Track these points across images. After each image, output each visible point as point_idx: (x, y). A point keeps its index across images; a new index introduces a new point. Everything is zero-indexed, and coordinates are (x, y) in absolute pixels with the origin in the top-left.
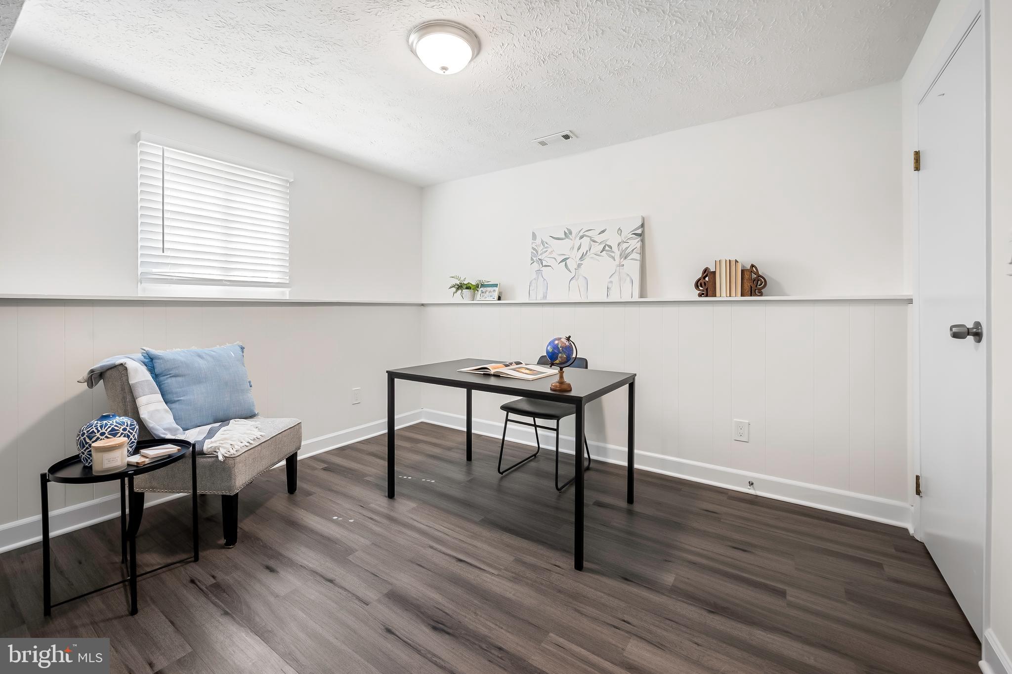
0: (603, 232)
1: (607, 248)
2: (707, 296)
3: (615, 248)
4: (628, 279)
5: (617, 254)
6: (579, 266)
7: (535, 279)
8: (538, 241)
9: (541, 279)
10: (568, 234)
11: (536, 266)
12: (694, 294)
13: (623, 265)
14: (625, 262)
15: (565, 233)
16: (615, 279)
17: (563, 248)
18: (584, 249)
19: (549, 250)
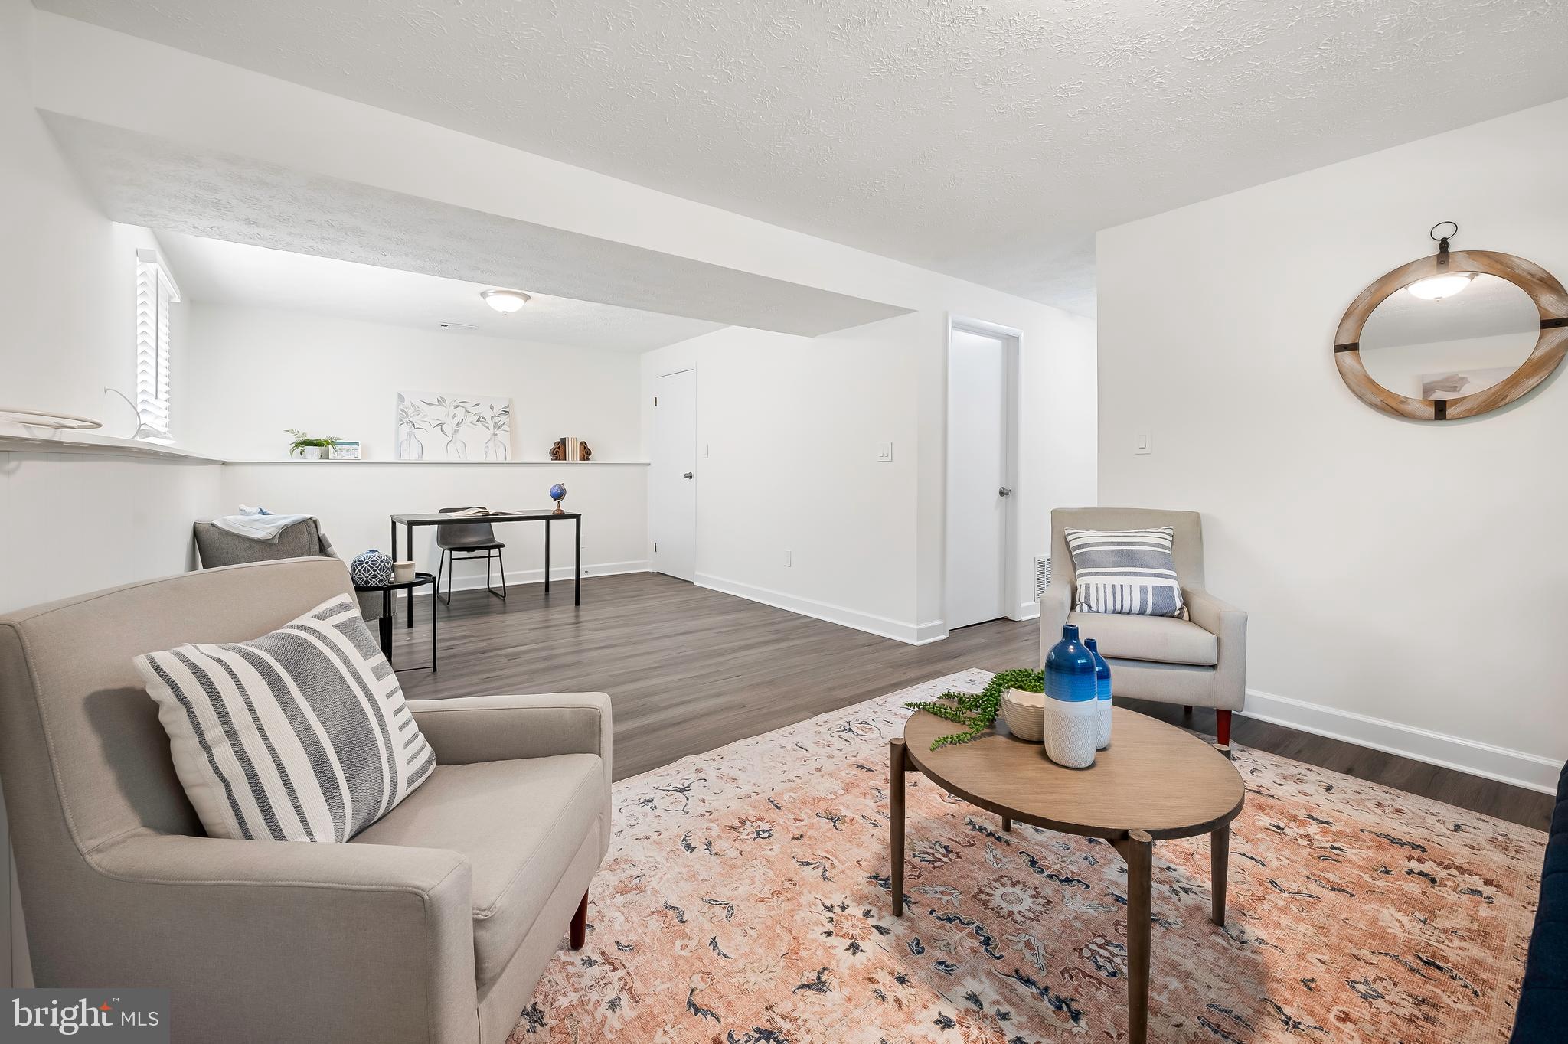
0: (477, 405)
1: (481, 419)
2: (560, 460)
3: (488, 419)
4: (502, 447)
5: (491, 425)
6: (456, 431)
7: (406, 440)
8: (407, 403)
9: (413, 440)
10: (441, 402)
11: (406, 428)
12: (548, 459)
13: (496, 435)
14: (497, 432)
15: (438, 400)
16: (491, 444)
17: (439, 413)
18: (459, 418)
19: (422, 414)
